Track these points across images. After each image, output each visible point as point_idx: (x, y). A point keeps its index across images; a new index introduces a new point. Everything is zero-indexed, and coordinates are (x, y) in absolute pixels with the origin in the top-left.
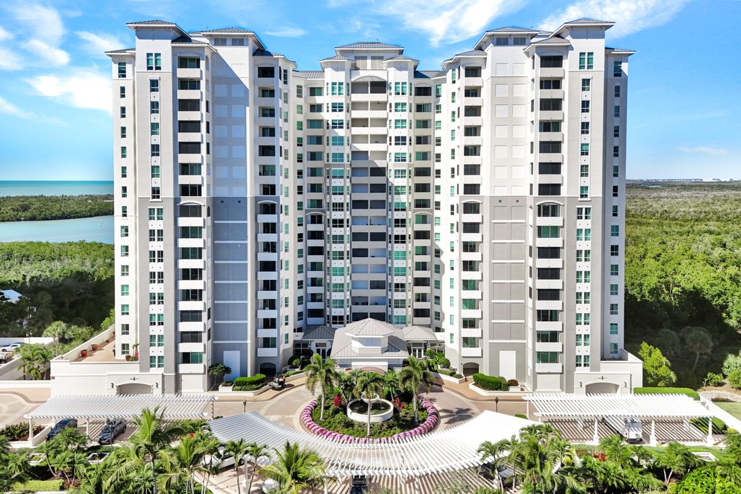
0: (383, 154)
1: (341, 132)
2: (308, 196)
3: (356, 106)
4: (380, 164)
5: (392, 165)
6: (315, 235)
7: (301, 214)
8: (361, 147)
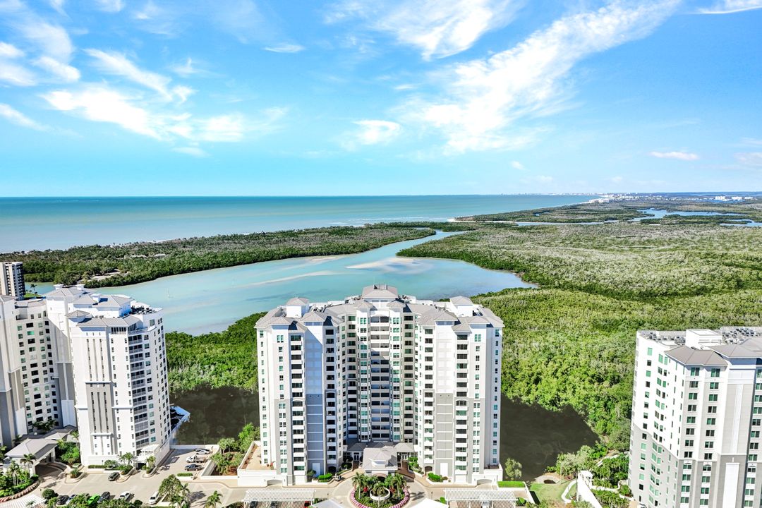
0: (388, 354)
1: (365, 343)
2: (348, 372)
3: (373, 329)
4: (386, 358)
5: (392, 360)
6: (351, 392)
7: (345, 382)
8: (376, 350)
